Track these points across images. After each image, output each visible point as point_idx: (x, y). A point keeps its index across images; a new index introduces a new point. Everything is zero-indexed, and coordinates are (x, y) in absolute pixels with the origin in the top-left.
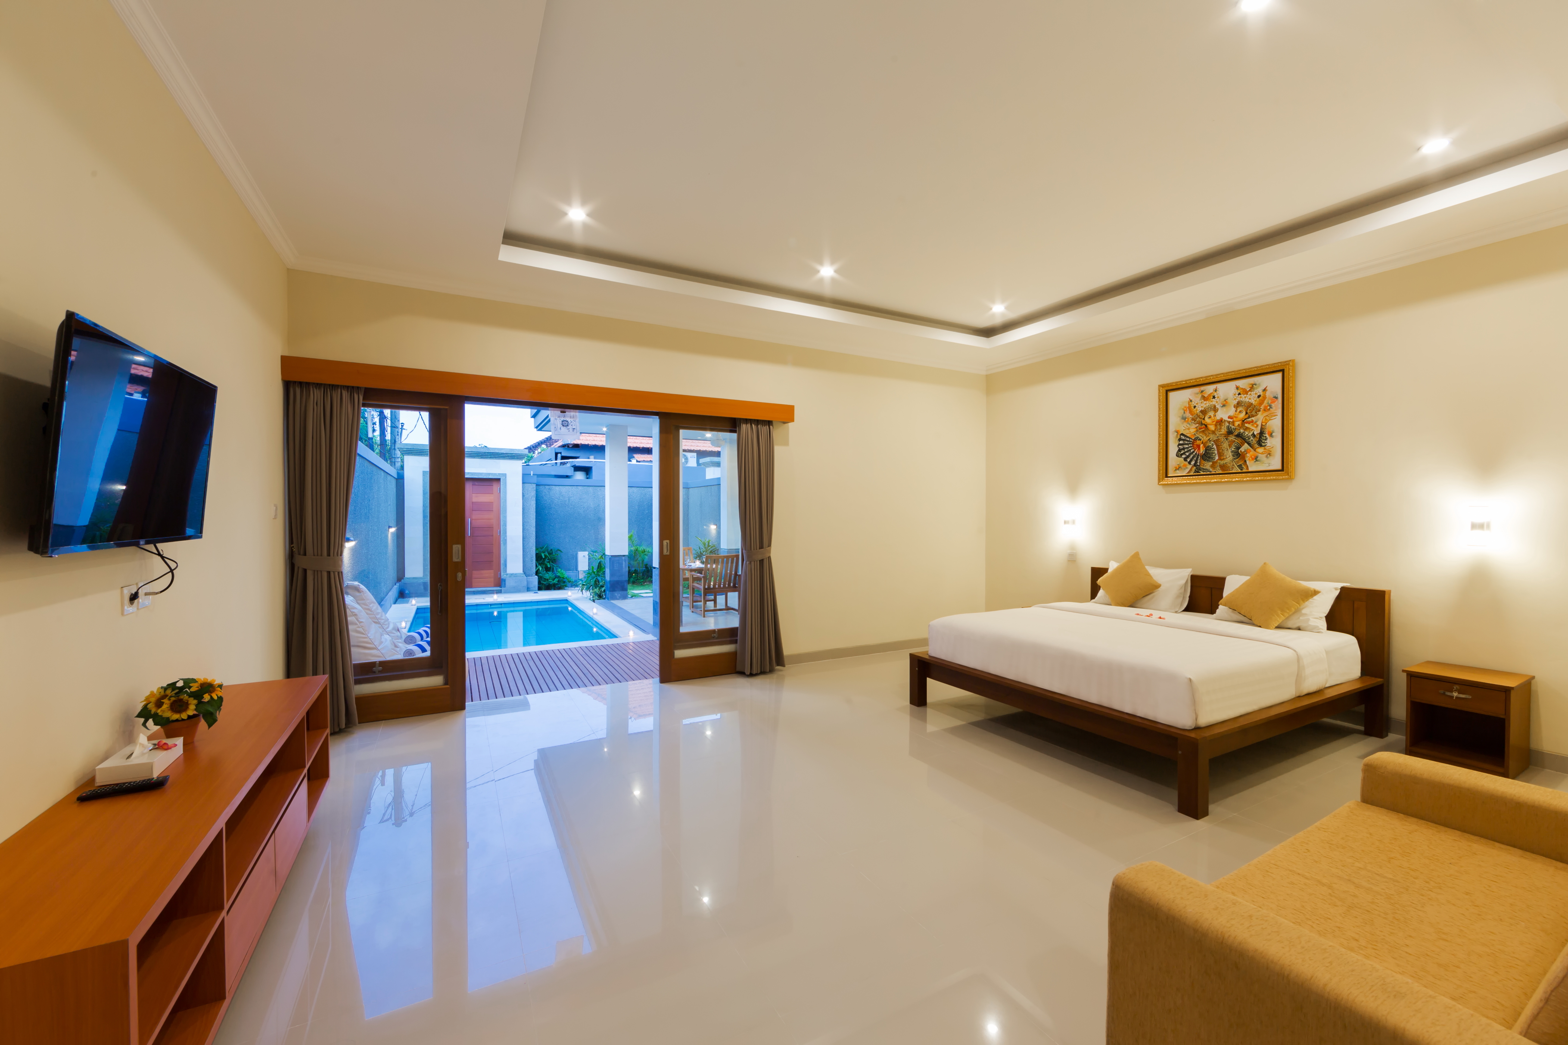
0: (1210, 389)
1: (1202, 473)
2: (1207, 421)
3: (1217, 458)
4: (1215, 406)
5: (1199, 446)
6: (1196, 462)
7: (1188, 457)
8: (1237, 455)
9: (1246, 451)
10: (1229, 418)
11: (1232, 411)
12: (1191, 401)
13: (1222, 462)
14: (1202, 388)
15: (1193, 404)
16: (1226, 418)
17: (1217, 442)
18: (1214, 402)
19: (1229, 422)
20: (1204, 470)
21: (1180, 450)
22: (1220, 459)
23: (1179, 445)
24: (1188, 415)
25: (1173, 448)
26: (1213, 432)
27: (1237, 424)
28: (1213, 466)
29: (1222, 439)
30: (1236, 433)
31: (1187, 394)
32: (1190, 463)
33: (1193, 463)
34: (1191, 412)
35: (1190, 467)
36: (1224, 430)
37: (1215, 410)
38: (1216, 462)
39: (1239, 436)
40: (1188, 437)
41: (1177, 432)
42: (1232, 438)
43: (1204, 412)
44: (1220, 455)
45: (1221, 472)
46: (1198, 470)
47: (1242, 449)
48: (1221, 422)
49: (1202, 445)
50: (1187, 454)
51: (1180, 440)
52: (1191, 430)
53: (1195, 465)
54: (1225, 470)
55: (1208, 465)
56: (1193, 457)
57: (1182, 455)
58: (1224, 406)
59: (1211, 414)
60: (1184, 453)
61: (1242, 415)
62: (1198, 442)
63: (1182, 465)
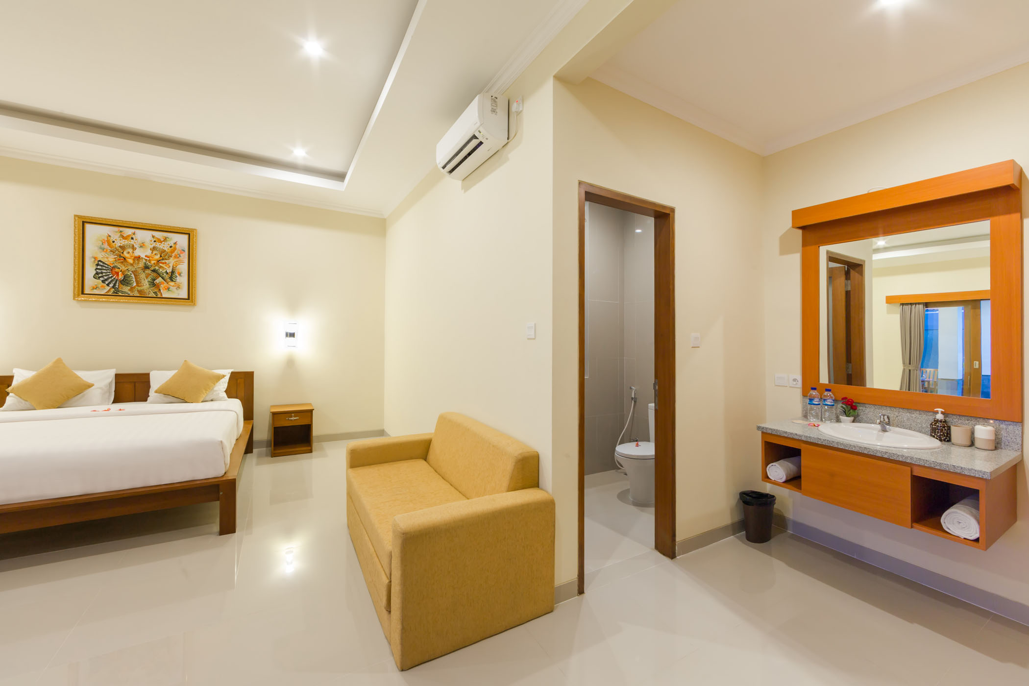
0: (129, 232)
1: (120, 294)
2: (125, 254)
3: (135, 284)
4: (133, 246)
5: (117, 274)
6: (115, 285)
7: (106, 280)
8: (153, 284)
9: (161, 283)
10: (146, 256)
11: (149, 252)
12: (110, 236)
13: (139, 288)
14: (121, 229)
15: (112, 239)
16: (143, 256)
17: (134, 272)
18: (132, 242)
19: (146, 260)
20: (122, 292)
21: (97, 273)
22: (138, 285)
23: (96, 269)
24: (106, 246)
25: (90, 271)
26: (132, 265)
27: (153, 262)
28: (132, 289)
29: (140, 271)
30: (152, 269)
31: (105, 230)
32: (108, 285)
33: (111, 285)
34: (109, 245)
35: (108, 288)
36: (141, 265)
37: (133, 248)
38: (134, 287)
39: (154, 271)
40: (104, 263)
41: (95, 258)
42: (148, 271)
43: (123, 248)
44: (138, 283)
45: (138, 295)
46: (116, 293)
47: (157, 281)
48: (139, 258)
49: (120, 273)
50: (106, 278)
51: (97, 265)
52: (110, 259)
53: (113, 287)
54: (142, 296)
55: (126, 289)
56: (112, 281)
57: (99, 277)
58: (141, 247)
59: (130, 250)
60: (102, 277)
61: (158, 257)
62: (117, 270)
63: (100, 286)
